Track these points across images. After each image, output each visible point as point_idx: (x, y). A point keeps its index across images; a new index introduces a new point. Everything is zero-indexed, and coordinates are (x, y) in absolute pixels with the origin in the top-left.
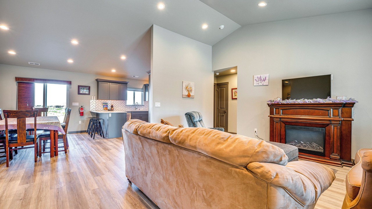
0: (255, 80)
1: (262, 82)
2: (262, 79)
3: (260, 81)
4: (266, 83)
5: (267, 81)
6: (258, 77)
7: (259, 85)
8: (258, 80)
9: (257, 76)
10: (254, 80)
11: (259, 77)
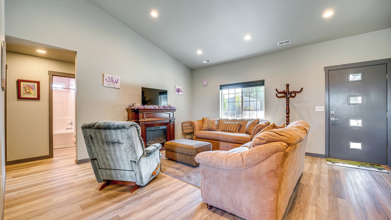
0: (106, 79)
1: (114, 84)
2: (114, 81)
3: (111, 83)
4: (118, 85)
5: (119, 84)
6: (109, 77)
7: (110, 86)
8: (109, 81)
9: (108, 75)
10: (104, 79)
11: (111, 77)
